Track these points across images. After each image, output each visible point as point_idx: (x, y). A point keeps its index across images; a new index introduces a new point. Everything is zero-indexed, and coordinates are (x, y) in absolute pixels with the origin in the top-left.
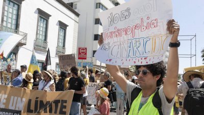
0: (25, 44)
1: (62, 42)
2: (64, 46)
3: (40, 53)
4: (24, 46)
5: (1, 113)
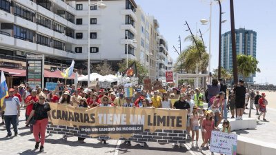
5: (124, 129)
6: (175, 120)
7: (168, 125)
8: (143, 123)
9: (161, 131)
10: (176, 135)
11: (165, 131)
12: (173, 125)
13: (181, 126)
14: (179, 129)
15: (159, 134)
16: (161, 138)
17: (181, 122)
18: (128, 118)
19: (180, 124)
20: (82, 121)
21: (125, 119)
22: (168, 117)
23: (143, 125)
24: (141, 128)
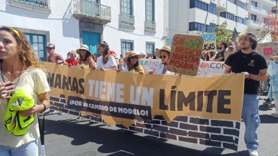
0: (110, 22)
1: (151, 14)
2: (153, 20)
3: (126, 32)
4: (108, 24)
5: (120, 110)
6: (215, 99)
7: (200, 109)
9: (184, 119)
10: (219, 131)
11: (193, 120)
12: (209, 110)
13: (228, 111)
14: (223, 117)
15: (182, 126)
16: (185, 133)
17: (228, 102)
18: (127, 91)
20: (71, 89)
21: (122, 93)
22: (200, 93)
23: (152, 107)
24: (147, 112)
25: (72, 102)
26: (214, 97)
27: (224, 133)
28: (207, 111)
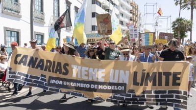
5: (101, 87)
6: (171, 78)
8: (126, 81)
9: (150, 92)
10: (172, 96)
15: (148, 96)
16: (150, 100)
17: (179, 79)
19: (178, 81)
20: (53, 72)
21: (103, 75)
23: (127, 84)
24: (123, 87)
25: (53, 81)
26: (170, 76)
27: (176, 98)
28: (166, 85)
